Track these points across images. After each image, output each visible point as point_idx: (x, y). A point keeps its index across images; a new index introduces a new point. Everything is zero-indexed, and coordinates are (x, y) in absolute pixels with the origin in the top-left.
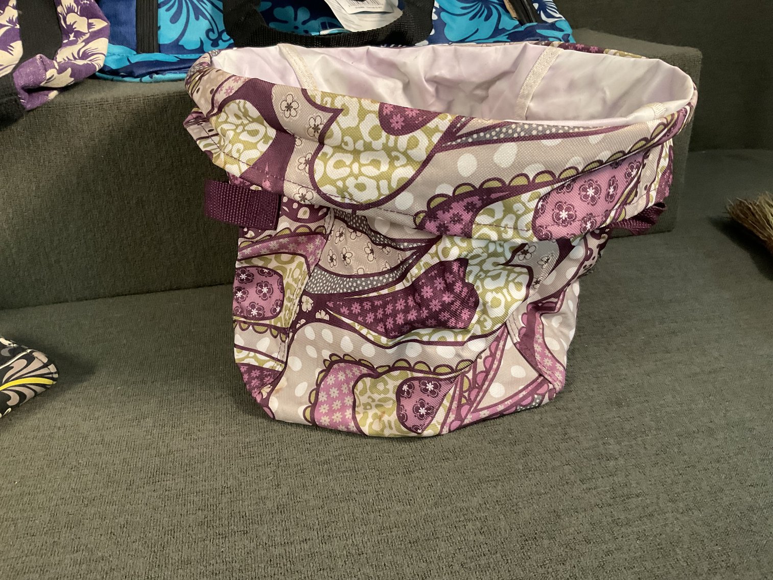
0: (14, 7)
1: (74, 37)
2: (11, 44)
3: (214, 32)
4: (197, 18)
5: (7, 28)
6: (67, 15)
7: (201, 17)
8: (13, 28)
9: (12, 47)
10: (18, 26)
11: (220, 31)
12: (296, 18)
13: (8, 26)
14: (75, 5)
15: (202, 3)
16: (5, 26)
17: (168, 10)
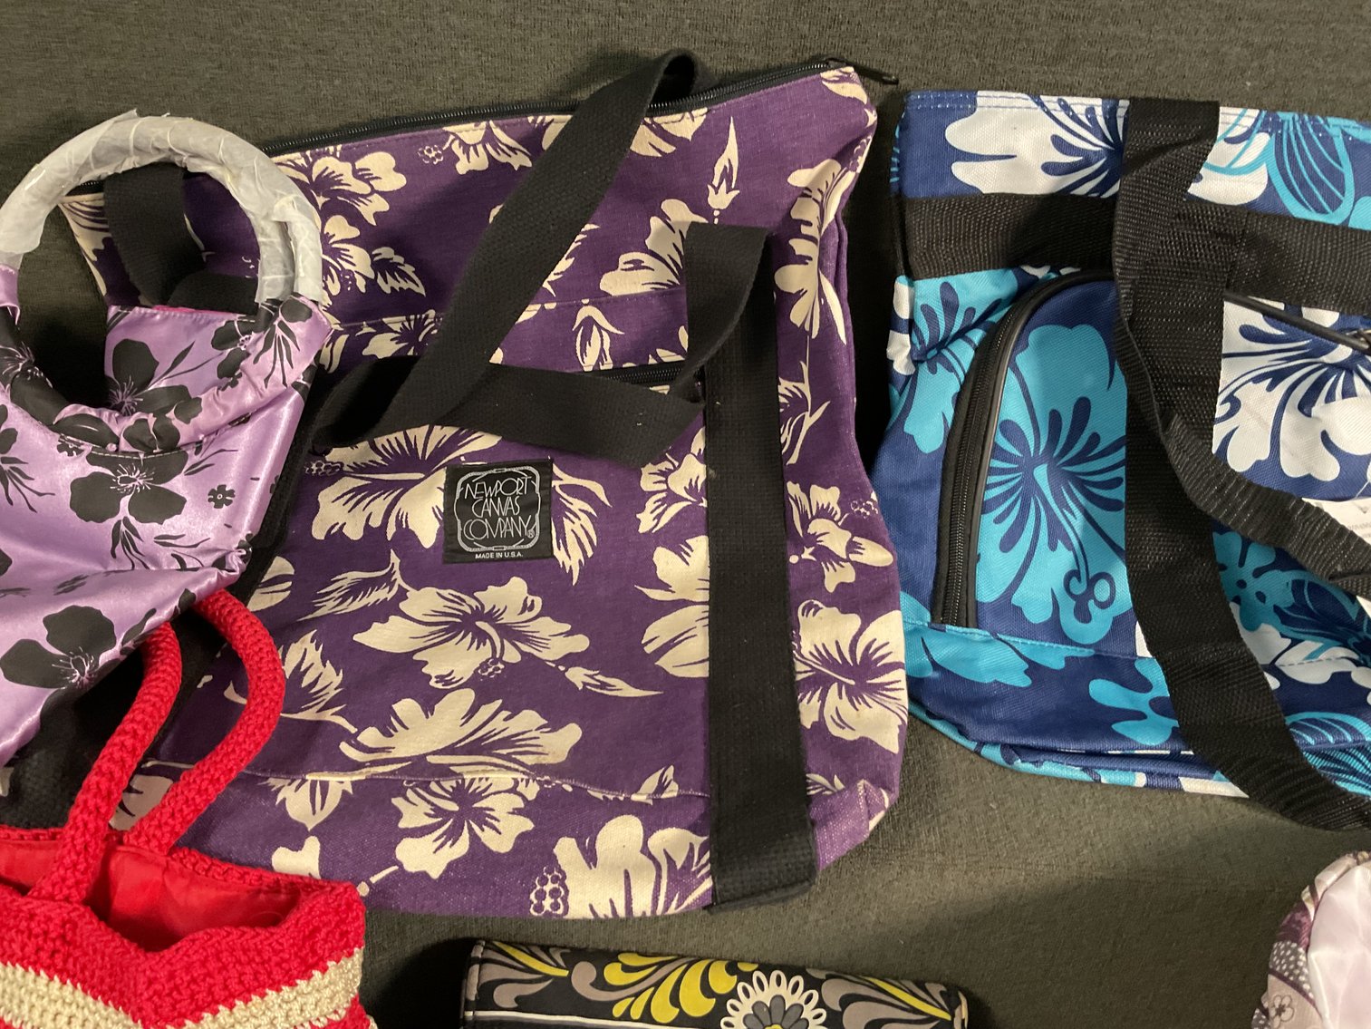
0: (698, 457)
1: (811, 554)
2: (688, 541)
3: (1079, 579)
4: (1053, 547)
5: (684, 504)
6: (813, 518)
7: (1060, 543)
8: (694, 505)
9: (689, 547)
10: (704, 504)
11: (1091, 575)
12: (1242, 563)
13: (686, 500)
14: (837, 509)
15: (1066, 513)
16: (680, 499)
17: (999, 520)
